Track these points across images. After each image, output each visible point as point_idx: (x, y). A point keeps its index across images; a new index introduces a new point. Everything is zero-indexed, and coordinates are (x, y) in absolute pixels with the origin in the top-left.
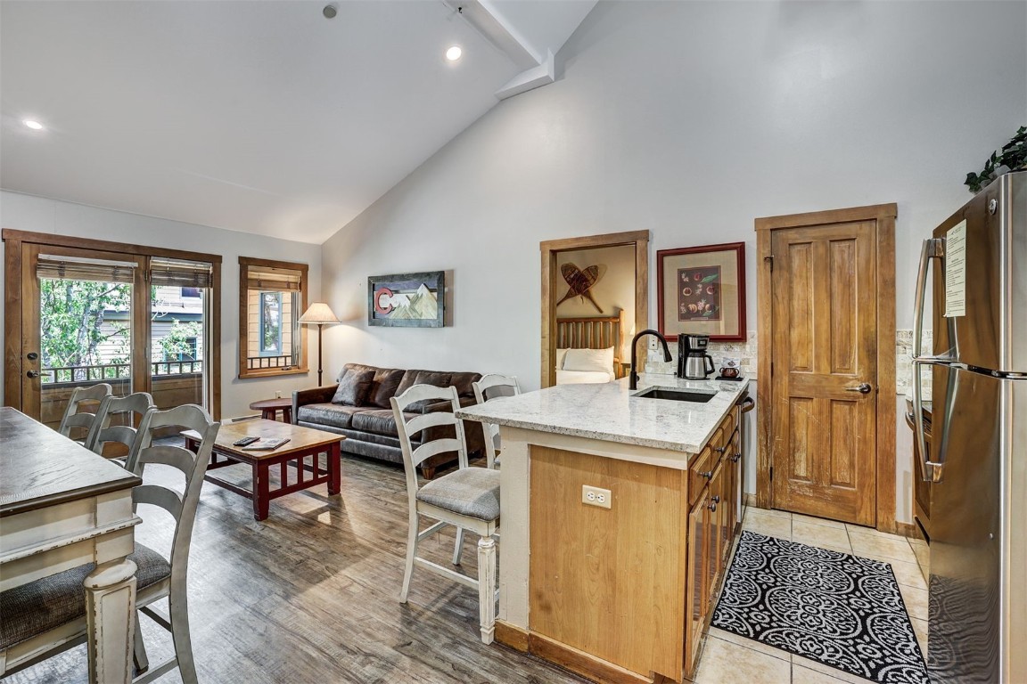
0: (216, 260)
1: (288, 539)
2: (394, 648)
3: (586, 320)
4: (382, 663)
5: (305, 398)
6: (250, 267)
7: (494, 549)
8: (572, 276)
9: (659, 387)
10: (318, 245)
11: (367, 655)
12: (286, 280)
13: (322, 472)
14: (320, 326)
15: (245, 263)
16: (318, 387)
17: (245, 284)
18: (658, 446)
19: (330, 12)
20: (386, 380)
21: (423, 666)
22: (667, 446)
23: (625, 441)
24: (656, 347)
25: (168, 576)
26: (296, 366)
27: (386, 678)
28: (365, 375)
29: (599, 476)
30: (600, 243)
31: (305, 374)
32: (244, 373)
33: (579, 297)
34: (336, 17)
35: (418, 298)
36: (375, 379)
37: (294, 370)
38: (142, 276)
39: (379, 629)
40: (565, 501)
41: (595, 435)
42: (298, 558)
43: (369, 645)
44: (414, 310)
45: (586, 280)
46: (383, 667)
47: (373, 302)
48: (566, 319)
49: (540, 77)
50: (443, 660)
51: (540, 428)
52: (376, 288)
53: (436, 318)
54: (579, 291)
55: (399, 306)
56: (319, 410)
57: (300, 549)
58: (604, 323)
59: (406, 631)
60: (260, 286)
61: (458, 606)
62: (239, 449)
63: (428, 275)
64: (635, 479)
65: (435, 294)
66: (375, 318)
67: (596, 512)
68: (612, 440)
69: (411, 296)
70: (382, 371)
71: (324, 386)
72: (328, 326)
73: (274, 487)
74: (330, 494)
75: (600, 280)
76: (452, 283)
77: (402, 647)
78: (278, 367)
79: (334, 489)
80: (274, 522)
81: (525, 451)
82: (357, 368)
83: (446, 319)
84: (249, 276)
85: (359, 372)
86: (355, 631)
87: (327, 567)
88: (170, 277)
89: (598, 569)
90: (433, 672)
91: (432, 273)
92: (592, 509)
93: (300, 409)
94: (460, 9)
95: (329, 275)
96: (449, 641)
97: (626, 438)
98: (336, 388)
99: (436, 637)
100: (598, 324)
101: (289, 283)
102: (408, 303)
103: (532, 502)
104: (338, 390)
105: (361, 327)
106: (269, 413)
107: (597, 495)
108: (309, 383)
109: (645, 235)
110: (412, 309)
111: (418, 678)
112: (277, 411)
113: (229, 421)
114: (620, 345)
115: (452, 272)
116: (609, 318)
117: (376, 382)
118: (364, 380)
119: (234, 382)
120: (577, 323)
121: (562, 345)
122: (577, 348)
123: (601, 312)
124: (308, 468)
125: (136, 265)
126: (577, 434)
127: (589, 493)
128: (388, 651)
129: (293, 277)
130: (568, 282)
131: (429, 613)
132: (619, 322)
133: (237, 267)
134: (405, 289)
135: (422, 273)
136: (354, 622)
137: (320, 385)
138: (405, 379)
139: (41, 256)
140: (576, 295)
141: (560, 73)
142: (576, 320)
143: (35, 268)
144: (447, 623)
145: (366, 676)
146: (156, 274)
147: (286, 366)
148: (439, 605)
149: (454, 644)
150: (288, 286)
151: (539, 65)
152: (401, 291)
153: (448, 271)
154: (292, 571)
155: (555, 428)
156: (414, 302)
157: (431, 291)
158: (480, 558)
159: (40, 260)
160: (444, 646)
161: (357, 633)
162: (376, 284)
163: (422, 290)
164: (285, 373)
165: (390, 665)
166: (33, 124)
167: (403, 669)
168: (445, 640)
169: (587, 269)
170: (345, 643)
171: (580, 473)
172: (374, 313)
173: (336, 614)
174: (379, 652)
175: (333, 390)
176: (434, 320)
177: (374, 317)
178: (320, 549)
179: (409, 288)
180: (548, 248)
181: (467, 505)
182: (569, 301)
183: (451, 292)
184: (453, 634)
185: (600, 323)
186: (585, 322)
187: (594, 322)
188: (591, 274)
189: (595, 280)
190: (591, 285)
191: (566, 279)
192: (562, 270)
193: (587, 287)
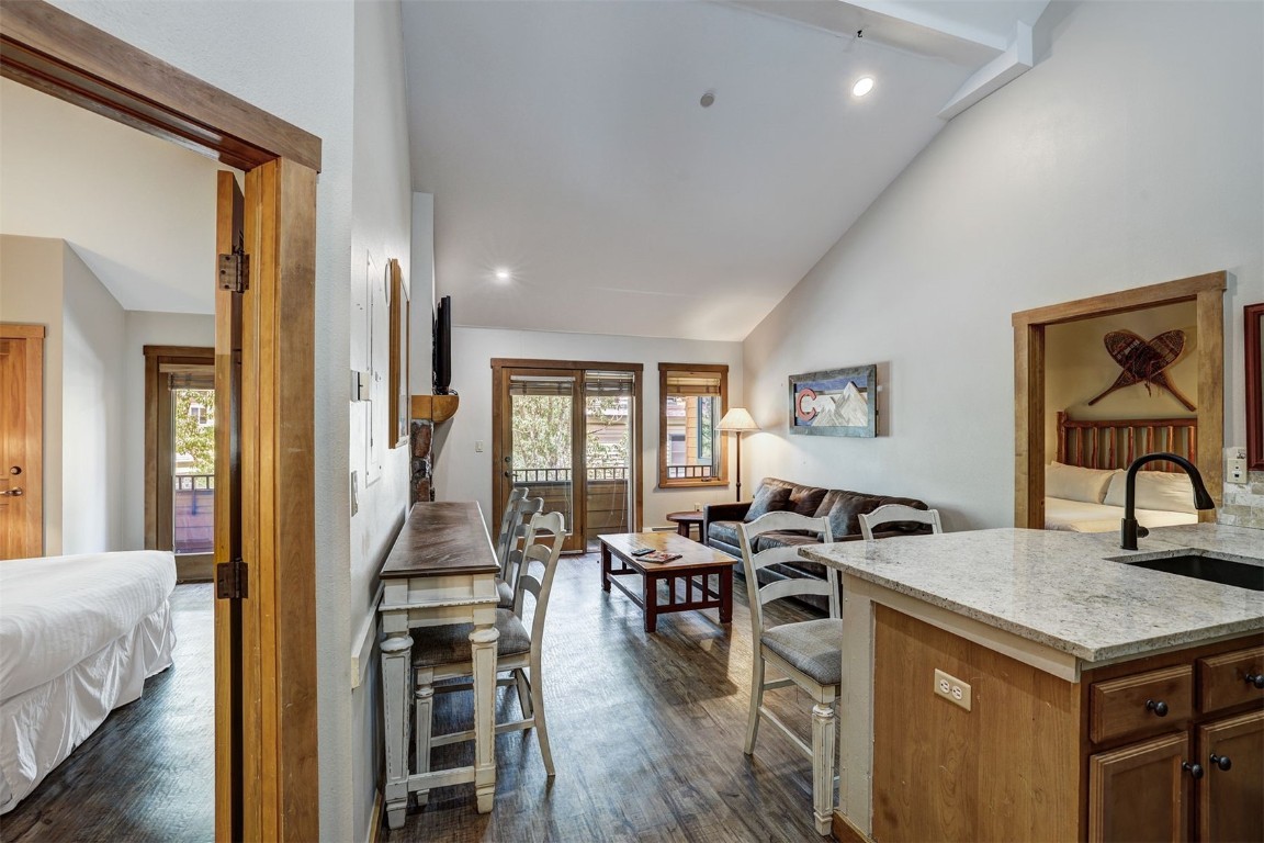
0: (637, 368)
1: (665, 655)
2: (719, 793)
3: (1158, 424)
4: (701, 801)
5: (717, 513)
6: (669, 373)
7: (833, 721)
8: (1127, 351)
9: (1204, 551)
10: (738, 343)
11: (691, 788)
12: (705, 384)
13: (713, 595)
14: (738, 434)
15: (664, 368)
16: (734, 502)
17: (665, 390)
18: (1029, 637)
19: (707, 101)
20: (804, 501)
21: (740, 823)
22: (1042, 639)
23: (983, 619)
24: (1243, 478)
25: (527, 651)
26: (715, 478)
27: (699, 817)
28: (779, 493)
29: (955, 662)
30: (1119, 305)
31: (726, 486)
32: (664, 484)
33: (1141, 385)
34: (715, 103)
35: (845, 400)
36: (792, 498)
37: (714, 482)
38: (579, 389)
39: (712, 770)
40: (914, 684)
41: (944, 604)
42: (667, 677)
43: (698, 782)
44: (841, 416)
45: (1158, 356)
46: (701, 806)
47: (796, 406)
48: (1115, 421)
49: (1006, 68)
50: (763, 827)
51: (882, 583)
52: (798, 389)
53: (865, 425)
54: (1142, 376)
55: (823, 411)
56: (726, 528)
57: (672, 669)
59: (739, 782)
60: (679, 392)
61: (805, 779)
62: (634, 559)
63: (856, 370)
64: (1004, 679)
65: (865, 394)
66: (799, 423)
67: (951, 708)
68: (966, 614)
69: (836, 397)
70: (801, 488)
71: (742, 502)
72: (747, 433)
73: (661, 601)
74: (722, 621)
75: (1187, 354)
76: (887, 380)
77: (728, 795)
78: (694, 477)
79: (726, 618)
80: (658, 636)
81: (867, 608)
82: (775, 483)
83: (880, 428)
84: (668, 383)
85: (777, 487)
86: (689, 762)
87: (689, 693)
88: (602, 389)
89: (954, 791)
90: (747, 833)
91: (861, 367)
92: (946, 705)
93: (711, 524)
94: (860, 32)
95: (750, 375)
96: (777, 810)
97: (985, 614)
98: (749, 505)
99: (766, 801)
101: (708, 387)
102: (832, 407)
103: (877, 676)
104: (752, 508)
105: (783, 436)
106: (684, 527)
107: (952, 687)
108: (726, 497)
109: (1218, 283)
110: (838, 413)
111: (730, 831)
112: (691, 525)
113: (650, 529)
115: (887, 365)
117: (793, 502)
118: (778, 498)
119: (655, 491)
120: (1138, 428)
121: (1107, 465)
123: (1190, 408)
124: (697, 585)
125: (574, 379)
126: (923, 598)
127: (942, 682)
128: (712, 793)
129: (711, 380)
130: (1118, 361)
131: (770, 775)
133: (657, 374)
134: (828, 388)
135: (849, 369)
136: (692, 754)
137: (738, 500)
138: (826, 499)
139: (513, 378)
140: (1134, 382)
141: (1042, 50)
142: (1138, 424)
143: (510, 388)
144: (785, 792)
145: (681, 806)
146: (590, 386)
147: (703, 476)
148: (785, 771)
149: (782, 818)
150: (707, 389)
151: (1002, 52)
152: (826, 392)
153: (881, 364)
154: (657, 687)
155: (898, 584)
156: (839, 405)
157: (861, 390)
158: (814, 726)
159: (512, 381)
160: (772, 814)
161: (691, 764)
162: (798, 383)
163: (850, 390)
164: (705, 483)
165: (707, 807)
166: (503, 275)
167: (720, 817)
168: (774, 807)
169: (1159, 338)
170: (677, 769)
171: (933, 652)
172: (796, 418)
173: (679, 739)
174: (703, 790)
175: (747, 507)
176: (864, 428)
177: (796, 424)
178: (690, 674)
179: (834, 387)
180: (1026, 322)
181: (804, 661)
182: (1121, 393)
183: (887, 392)
184: (786, 806)
185: (1189, 429)
186: (1155, 427)
187: (1175, 428)
188: (1167, 346)
189: (1177, 355)
190: (1168, 363)
191: (1115, 357)
192: (1106, 343)
193: (1160, 368)
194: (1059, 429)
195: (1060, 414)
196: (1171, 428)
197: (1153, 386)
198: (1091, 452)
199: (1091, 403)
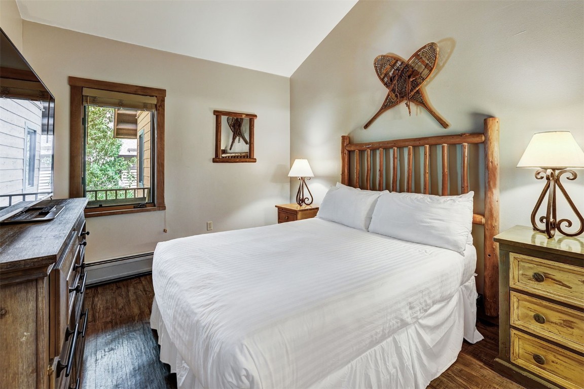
3: (417, 143)
8: (392, 73)
33: (402, 106)
45: (416, 74)
48: (383, 143)
54: (403, 95)
58: (453, 146)
75: (439, 70)
100: (439, 148)
114: (488, 188)
116: (461, 135)
120: (401, 148)
122: (401, 191)
123: (444, 125)
130: (385, 84)
132: (485, 143)
140: (399, 102)
142: (400, 144)
169: (416, 55)
182: (388, 114)
185: (443, 147)
186: (414, 147)
187: (431, 146)
188: (423, 62)
189: (431, 71)
190: (423, 79)
191: (382, 80)
192: (376, 67)
193: (418, 85)
194: (343, 152)
195: (343, 137)
196: (428, 146)
197: (412, 105)
198: (366, 174)
199: (366, 126)
